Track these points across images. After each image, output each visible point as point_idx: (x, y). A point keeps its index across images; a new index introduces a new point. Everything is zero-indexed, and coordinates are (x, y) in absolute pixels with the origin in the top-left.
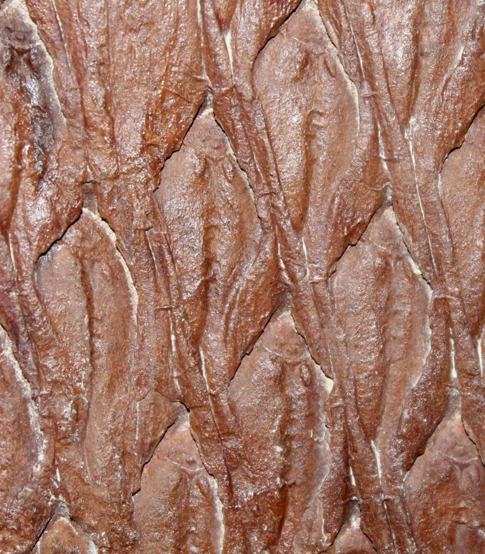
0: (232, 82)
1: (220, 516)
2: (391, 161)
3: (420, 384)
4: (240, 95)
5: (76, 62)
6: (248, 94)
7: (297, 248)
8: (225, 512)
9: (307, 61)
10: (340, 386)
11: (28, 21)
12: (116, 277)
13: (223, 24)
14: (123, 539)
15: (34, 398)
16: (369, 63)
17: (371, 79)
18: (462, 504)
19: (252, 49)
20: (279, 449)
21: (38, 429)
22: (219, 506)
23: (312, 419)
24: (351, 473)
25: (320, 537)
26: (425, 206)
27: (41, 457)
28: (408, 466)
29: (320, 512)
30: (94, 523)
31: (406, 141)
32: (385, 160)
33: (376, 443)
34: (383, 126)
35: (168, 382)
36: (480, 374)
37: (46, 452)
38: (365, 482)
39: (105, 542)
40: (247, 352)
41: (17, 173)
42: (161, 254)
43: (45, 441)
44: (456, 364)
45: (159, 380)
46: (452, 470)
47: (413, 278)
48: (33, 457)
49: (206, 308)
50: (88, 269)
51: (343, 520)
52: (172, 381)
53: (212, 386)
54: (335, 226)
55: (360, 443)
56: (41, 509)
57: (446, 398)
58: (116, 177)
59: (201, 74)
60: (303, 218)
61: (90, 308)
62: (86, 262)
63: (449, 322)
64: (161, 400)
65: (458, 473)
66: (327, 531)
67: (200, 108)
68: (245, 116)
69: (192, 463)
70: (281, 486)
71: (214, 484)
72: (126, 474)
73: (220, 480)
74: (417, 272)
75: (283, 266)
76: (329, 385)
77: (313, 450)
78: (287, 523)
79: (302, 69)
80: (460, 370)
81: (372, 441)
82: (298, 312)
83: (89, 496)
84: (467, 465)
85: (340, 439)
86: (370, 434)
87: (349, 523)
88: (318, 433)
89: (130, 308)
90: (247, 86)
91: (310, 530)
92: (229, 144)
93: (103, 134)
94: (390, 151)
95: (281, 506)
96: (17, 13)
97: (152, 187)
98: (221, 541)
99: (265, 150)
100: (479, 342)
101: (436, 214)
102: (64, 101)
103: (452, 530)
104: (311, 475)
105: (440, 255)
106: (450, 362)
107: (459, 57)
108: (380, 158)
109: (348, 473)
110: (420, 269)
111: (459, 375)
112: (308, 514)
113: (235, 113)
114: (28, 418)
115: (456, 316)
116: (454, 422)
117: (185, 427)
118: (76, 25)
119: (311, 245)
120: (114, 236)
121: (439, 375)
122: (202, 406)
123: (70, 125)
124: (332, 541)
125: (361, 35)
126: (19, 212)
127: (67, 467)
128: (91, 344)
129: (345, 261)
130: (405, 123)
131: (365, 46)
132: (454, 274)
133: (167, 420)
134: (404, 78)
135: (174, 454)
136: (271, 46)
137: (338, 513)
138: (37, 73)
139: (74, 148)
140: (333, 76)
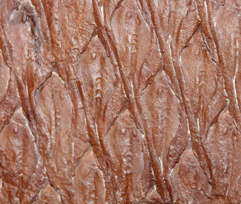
0: (103, 25)
1: (104, 185)
2: (162, 52)
3: (176, 136)
4: (107, 29)
5: (48, 19)
6: (109, 28)
7: (129, 85)
8: (106, 183)
9: (131, 16)
10: (146, 137)
11: (31, 5)
13: (100, 4)
15: (36, 141)
16: (153, 16)
17: (154, 22)
18: (194, 181)
19: (111, 12)
20: (125, 160)
21: (37, 152)
22: (104, 181)
23: (137, 149)
24: (152, 169)
25: (141, 193)
26: (175, 69)
27: (39, 162)
28: (173, 167)
29: (141, 184)
30: (58, 187)
31: (167, 44)
32: (160, 52)
33: (160, 158)
34: (158, 39)
35: (84, 135)
36: (198, 132)
38: (157, 173)
39: (63, 194)
40: (113, 124)
42: (80, 88)
43: (40, 157)
44: (189, 128)
45: (81, 135)
46: (190, 168)
47: (173, 96)
48: (36, 162)
50: (54, 94)
51: (151, 187)
52: (86, 135)
53: (100, 137)
54: (143, 77)
55: (154, 158)
56: (39, 181)
57: (186, 141)
58: (63, 61)
59: (93, 22)
61: (55, 108)
62: (54, 92)
64: (82, 142)
65: (192, 170)
66: (143, 191)
67: (93, 34)
68: (109, 37)
69: (94, 165)
70: (126, 174)
71: (102, 173)
72: (69, 169)
73: (104, 172)
74: (174, 94)
75: (125, 92)
76: (143, 136)
77: (138, 160)
78: (129, 187)
79: (129, 19)
81: (159, 157)
82: (131, 109)
83: (57, 177)
84: (195, 167)
86: (158, 155)
87: (153, 188)
88: (140, 154)
90: (109, 26)
91: (137, 190)
92: (103, 47)
94: (161, 49)
95: (127, 181)
96: (28, 2)
97: (76, 64)
98: (105, 194)
99: (116, 49)
100: (198, 120)
101: (179, 71)
102: (44, 33)
105: (182, 87)
106: (187, 127)
107: (186, 12)
108: (158, 51)
109: (151, 169)
110: (174, 92)
111: (190, 132)
112: (136, 184)
113: (105, 36)
114: (34, 148)
115: (188, 110)
116: (190, 151)
117: (92, 153)
118: (48, 6)
119: (134, 84)
120: (63, 82)
121: (181, 132)
122: (97, 144)
123: (47, 42)
124: (146, 195)
125: (150, 6)
126: (29, 73)
127: (48, 166)
128: (56, 122)
129: (147, 89)
130: (167, 38)
131: (150, 9)
132: (187, 94)
133: (84, 149)
134: (165, 20)
135: (88, 161)
136: (118, 11)
137: (147, 184)
138: (35, 24)
139: (48, 50)
140: (140, 21)
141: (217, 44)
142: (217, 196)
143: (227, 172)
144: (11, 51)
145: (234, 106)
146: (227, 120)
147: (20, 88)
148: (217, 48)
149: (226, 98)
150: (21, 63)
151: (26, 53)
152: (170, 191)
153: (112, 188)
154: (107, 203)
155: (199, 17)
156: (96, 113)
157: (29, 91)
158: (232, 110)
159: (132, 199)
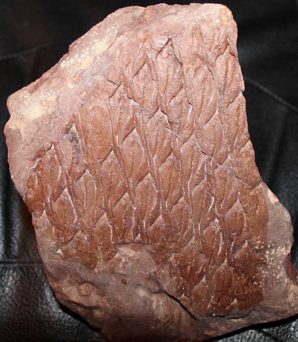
0: (118, 146)
1: (112, 233)
3: (154, 209)
4: (119, 149)
5: (85, 140)
7: (129, 181)
8: (112, 232)
9: (133, 142)
10: (137, 209)
11: (76, 131)
12: (92, 184)
13: (116, 134)
14: (92, 236)
16: (146, 144)
17: (147, 147)
18: (161, 233)
19: (122, 139)
20: (124, 220)
21: (75, 214)
22: (112, 231)
23: (131, 215)
26: (157, 174)
27: (76, 219)
28: (150, 225)
29: (132, 233)
30: (86, 233)
31: (153, 160)
32: (149, 164)
34: (149, 157)
36: (166, 208)
37: (77, 218)
38: (141, 228)
39: (88, 236)
40: (118, 201)
41: (72, 163)
42: (101, 180)
43: (77, 216)
47: (153, 188)
48: (74, 219)
49: (110, 191)
50: (86, 183)
51: (137, 235)
52: (103, 206)
53: (111, 207)
54: (138, 176)
55: (140, 220)
56: (75, 229)
57: (159, 212)
58: (93, 164)
59: (111, 144)
60: (131, 174)
61: (86, 190)
62: (86, 181)
63: (160, 197)
64: (100, 209)
65: (160, 227)
66: (133, 237)
67: (111, 151)
68: (120, 153)
69: (106, 222)
70: (124, 228)
71: (111, 226)
72: (93, 223)
73: (112, 226)
74: (154, 187)
75: (127, 184)
76: (135, 208)
77: (131, 220)
78: (125, 235)
79: (132, 144)
80: (162, 207)
82: (129, 193)
83: (85, 227)
84: (163, 226)
85: (137, 220)
86: (143, 219)
88: (132, 218)
89: (95, 191)
90: (121, 147)
91: (130, 236)
92: (116, 158)
93: (90, 155)
94: (150, 162)
95: (124, 232)
96: (74, 129)
97: (100, 166)
98: (112, 237)
99: (124, 160)
100: (167, 201)
101: (159, 175)
102: (83, 148)
103: (159, 238)
104: (130, 226)
105: (159, 184)
106: (160, 205)
107: (166, 143)
109: (138, 226)
112: (129, 233)
113: (118, 152)
114: (73, 211)
115: (162, 196)
116: (160, 218)
117: (105, 215)
118: (85, 133)
119: (133, 180)
120: (92, 176)
121: (157, 208)
122: (109, 211)
123: (84, 153)
124: (134, 239)
125: (145, 137)
126: (73, 170)
127: (81, 222)
128: (87, 198)
129: (139, 183)
130: (153, 156)
131: (146, 139)
132: (162, 188)
133: (101, 213)
134: (153, 147)
135: (103, 220)
136: (126, 138)
137: (136, 234)
138: (77, 142)
139: (84, 158)
140: (139, 145)
141: (181, 162)
142: (173, 242)
143: (180, 230)
144: (63, 157)
145: (187, 196)
146: (182, 203)
147: (67, 178)
148: (181, 164)
149: (183, 191)
150: (69, 164)
151: (71, 158)
152: (148, 238)
153: (115, 235)
154: (112, 243)
155: (172, 146)
156: (110, 194)
157: (72, 180)
158: (186, 198)
159: (127, 241)
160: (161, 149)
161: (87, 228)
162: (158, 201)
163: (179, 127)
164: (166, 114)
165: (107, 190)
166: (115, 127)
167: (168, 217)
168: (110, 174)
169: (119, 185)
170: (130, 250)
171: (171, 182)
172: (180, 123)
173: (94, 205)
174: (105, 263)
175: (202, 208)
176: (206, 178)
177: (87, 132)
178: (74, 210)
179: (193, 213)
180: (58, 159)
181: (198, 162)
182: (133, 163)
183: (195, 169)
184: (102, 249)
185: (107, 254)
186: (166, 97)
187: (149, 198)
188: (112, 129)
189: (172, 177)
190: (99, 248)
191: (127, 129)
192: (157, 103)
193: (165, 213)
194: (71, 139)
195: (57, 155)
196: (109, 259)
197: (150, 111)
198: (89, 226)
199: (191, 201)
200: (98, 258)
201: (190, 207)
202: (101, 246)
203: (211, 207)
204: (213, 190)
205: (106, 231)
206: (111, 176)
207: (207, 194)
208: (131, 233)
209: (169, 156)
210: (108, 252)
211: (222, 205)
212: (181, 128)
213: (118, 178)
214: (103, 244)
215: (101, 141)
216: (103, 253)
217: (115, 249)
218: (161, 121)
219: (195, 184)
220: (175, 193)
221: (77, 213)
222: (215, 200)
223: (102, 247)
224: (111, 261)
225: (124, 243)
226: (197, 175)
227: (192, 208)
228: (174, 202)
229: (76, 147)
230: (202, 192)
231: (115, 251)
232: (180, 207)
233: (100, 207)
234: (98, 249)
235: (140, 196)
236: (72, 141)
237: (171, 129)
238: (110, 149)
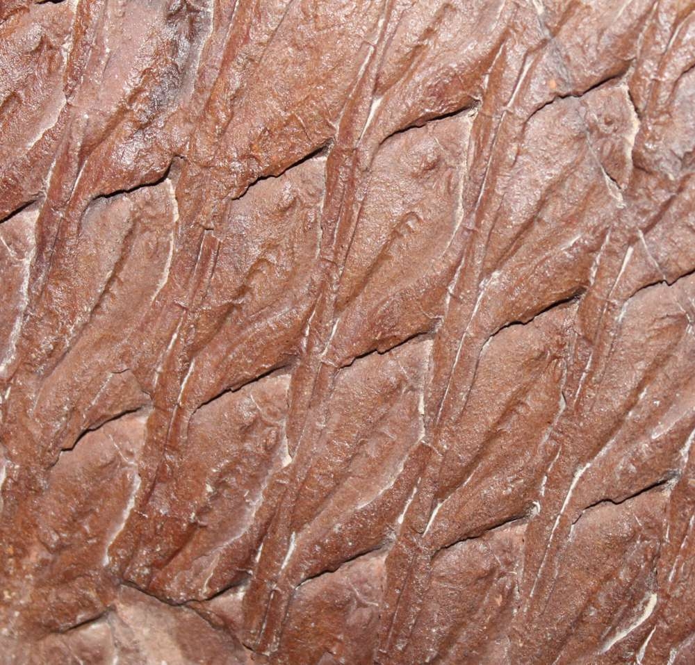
0: (356, 144)
1: (126, 515)
2: (455, 298)
3: (365, 509)
4: (357, 160)
5: (232, 45)
6: (365, 162)
7: (327, 325)
8: (132, 512)
9: (434, 166)
10: (294, 468)
12: (156, 253)
13: (378, 89)
14: (31, 481)
15: (25, 315)
16: (487, 200)
17: (480, 215)
18: (340, 637)
19: (392, 126)
20: (209, 489)
21: (13, 343)
22: (131, 504)
23: (254, 481)
24: (261, 549)
25: (201, 587)
26: (462, 356)
27: (2, 368)
28: (313, 576)
29: (214, 564)
30: (14, 452)
31: (478, 289)
32: (451, 295)
33: (297, 536)
34: (466, 263)
35: (149, 372)
36: (422, 533)
37: (9, 367)
38: (267, 564)
39: (15, 474)
40: (232, 389)
41: (123, 111)
42: (207, 257)
43: (13, 357)
44: (407, 512)
45: (141, 366)
46: (349, 601)
47: (414, 413)
49: (219, 327)
50: (137, 232)
51: (230, 587)
52: (152, 374)
53: (184, 399)
54: (372, 325)
55: (281, 528)
57: (381, 536)
58: (207, 166)
59: (334, 121)
60: (348, 301)
61: (118, 266)
62: (139, 226)
63: (422, 471)
64: (134, 384)
65: (353, 607)
66: (210, 585)
67: (318, 151)
68: (351, 182)
69: (131, 454)
70: (192, 521)
71: (137, 484)
72: (66, 428)
73: (144, 484)
74: (421, 410)
75: (307, 333)
76: (287, 461)
77: (240, 507)
78: (180, 556)
79: (425, 170)
80: (407, 519)
81: (294, 533)
82: (297, 380)
83: (24, 428)
84: (365, 606)
85: (266, 514)
86: (296, 526)
87: (236, 591)
88: (252, 496)
89: (155, 288)
90: (368, 155)
91: (196, 575)
92: (323, 198)
93: (217, 122)
94: (459, 289)
95: (184, 539)
97: (233, 194)
98: (114, 536)
99: (350, 221)
100: (440, 505)
101: (467, 369)
102: (202, 73)
103: (319, 654)
104: (225, 528)
105: (449, 409)
106: (403, 507)
107: (571, 243)
108: (447, 290)
109: (258, 547)
110: (425, 409)
111: (404, 522)
112: (203, 560)
113: (343, 175)
114: (11, 328)
115: (431, 470)
116: (375, 565)
117: (142, 421)
118: (249, 12)
119: (342, 329)
120: (177, 217)
121: (385, 512)
122: (166, 412)
123: (195, 97)
124: (210, 597)
125: (495, 170)
126: (105, 146)
127: (18, 390)
128: (101, 297)
129: (364, 362)
130: (487, 273)
131: (492, 182)
132: (451, 432)
133: (128, 404)
134: (510, 232)
135: (120, 437)
136: (411, 133)
137: (228, 576)
138: (192, 36)
139: (187, 120)
140: (449, 192)
141: (595, 363)
144: (95, 63)
145: (542, 529)
146: (506, 549)
147: (63, 168)
148: (591, 374)
149: (537, 497)
150: (104, 108)
151: (128, 91)
152: (272, 624)
153: (137, 534)
154: (107, 560)
155: (594, 272)
156: (208, 339)
157: (79, 188)
158: (535, 534)
159: (172, 587)
160: (539, 259)
161: (30, 436)
162: (405, 484)
163: (668, 204)
164: (640, 117)
165: (209, 315)
166: (393, 56)
167: (410, 577)
168: (256, 252)
169: (270, 322)
170: (167, 639)
171: (506, 428)
172: (681, 190)
173: (118, 349)
174: (24, 639)
175: (580, 619)
176: (667, 494)
177: (259, 14)
178: (18, 325)
179: (530, 620)
180: (70, 62)
181: (668, 402)
182: (383, 256)
183: (642, 429)
184: (44, 562)
185: (52, 599)
186: (679, 41)
187: (372, 450)
188: (373, 57)
189: (521, 410)
190: (36, 555)
191: (440, 93)
192: (628, 47)
193: (405, 549)
194: (174, 7)
195: (76, 41)
196: (52, 629)
197: (578, 68)
198: (47, 428)
199: (550, 560)
200: (7, 596)
201: (530, 583)
202: (48, 549)
203: (621, 636)
204: (671, 560)
205: (107, 496)
206: (260, 261)
207: (632, 566)
208: (212, 563)
209: (556, 310)
210: (65, 596)
211: (673, 653)
212: (673, 209)
213: (286, 287)
214: (61, 547)
215: (297, 85)
216: (39, 584)
217: (103, 595)
218: (601, 135)
219: (603, 493)
220: (497, 487)
221: (25, 344)
222: (659, 613)
223: (50, 557)
224: (57, 641)
225: (153, 592)
226: (636, 459)
227: (537, 596)
228: (470, 526)
229: (175, 53)
230: (620, 545)
231: (99, 606)
232: (485, 565)
233: (142, 371)
234: (26, 553)
235: (336, 417)
236: (171, 17)
237: (630, 195)
238: (317, 141)
